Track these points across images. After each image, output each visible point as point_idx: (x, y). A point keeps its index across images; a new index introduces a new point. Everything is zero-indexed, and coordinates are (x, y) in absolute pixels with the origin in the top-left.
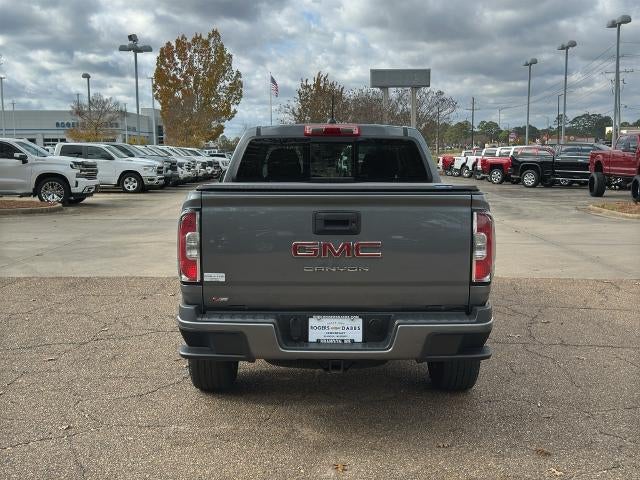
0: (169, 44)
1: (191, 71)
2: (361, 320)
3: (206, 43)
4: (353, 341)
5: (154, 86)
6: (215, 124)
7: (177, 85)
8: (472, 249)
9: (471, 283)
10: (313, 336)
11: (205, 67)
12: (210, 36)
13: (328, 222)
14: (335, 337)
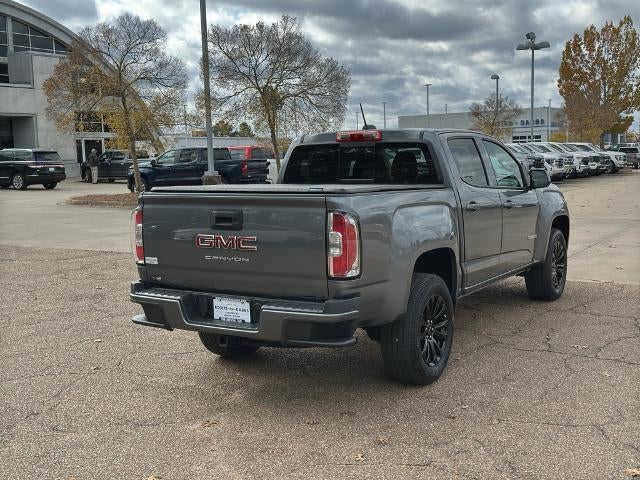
0: (577, 36)
1: (600, 61)
2: (248, 304)
3: (617, 31)
4: (243, 321)
5: (560, 81)
6: (623, 115)
7: (583, 78)
8: (327, 246)
9: (329, 278)
10: (216, 314)
11: (614, 56)
12: (621, 24)
13: (219, 219)
14: (232, 317)
